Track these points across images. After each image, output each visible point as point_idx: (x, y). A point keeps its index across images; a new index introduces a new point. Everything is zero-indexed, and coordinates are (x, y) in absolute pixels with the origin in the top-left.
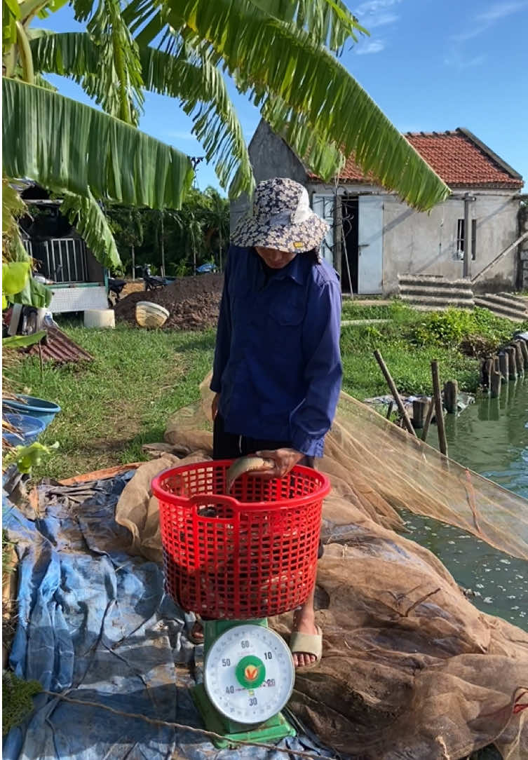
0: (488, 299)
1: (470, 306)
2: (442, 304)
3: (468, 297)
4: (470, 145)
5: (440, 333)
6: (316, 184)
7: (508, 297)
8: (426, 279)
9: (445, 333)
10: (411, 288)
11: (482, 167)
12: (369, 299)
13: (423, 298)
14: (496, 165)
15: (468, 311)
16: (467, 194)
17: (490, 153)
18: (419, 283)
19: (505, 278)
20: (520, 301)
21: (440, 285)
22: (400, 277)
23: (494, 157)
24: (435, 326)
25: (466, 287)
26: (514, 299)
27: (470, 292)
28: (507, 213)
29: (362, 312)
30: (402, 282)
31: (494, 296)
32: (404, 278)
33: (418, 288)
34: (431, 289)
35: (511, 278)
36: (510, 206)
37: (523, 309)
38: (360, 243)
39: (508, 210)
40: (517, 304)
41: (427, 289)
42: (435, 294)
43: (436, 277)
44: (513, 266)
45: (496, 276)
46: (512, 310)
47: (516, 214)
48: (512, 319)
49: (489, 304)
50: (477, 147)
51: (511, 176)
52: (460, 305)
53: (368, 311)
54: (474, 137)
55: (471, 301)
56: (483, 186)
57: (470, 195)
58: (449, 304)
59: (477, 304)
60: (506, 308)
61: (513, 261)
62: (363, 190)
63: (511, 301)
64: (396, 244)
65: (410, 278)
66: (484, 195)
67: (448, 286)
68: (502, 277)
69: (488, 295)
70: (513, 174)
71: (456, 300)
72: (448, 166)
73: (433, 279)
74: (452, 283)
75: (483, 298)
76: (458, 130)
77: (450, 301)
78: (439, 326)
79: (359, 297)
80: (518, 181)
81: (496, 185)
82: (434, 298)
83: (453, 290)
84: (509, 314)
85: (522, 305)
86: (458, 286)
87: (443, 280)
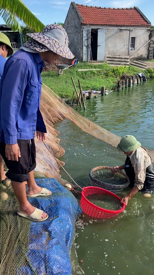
0: (135, 63)
1: (128, 65)
2: (119, 64)
3: (128, 62)
4: (137, 12)
5: (115, 73)
6: (84, 25)
7: (141, 62)
8: (115, 56)
9: (116, 73)
10: (110, 59)
11: (139, 20)
12: (101, 62)
13: (113, 62)
14: (144, 19)
15: (127, 66)
16: (130, 29)
17: (142, 15)
18: (113, 58)
19: (144, 56)
20: (145, 63)
21: (119, 58)
22: (107, 56)
23: (144, 17)
24: (113, 71)
25: (127, 59)
26: (143, 63)
27: (128, 60)
28: (146, 35)
29: (94, 66)
30: (108, 57)
31: (137, 62)
32: (108, 56)
33: (113, 59)
34: (117, 60)
35: (146, 56)
36: (147, 33)
37: (146, 66)
38: (98, 45)
39: (146, 34)
40: (144, 64)
41: (115, 59)
42: (118, 61)
43: (118, 56)
44: (147, 52)
45: (141, 55)
46: (142, 66)
47: (148, 35)
48: (141, 69)
49: (135, 64)
50: (139, 13)
51: (148, 23)
52: (125, 65)
53: (96, 66)
54: (139, 10)
55: (128, 63)
56: (138, 26)
57: (131, 29)
58: (121, 64)
59: (130, 64)
60: (140, 66)
61: (147, 50)
62: (99, 27)
63: (142, 63)
64: (110, 45)
65: (110, 56)
66: (136, 29)
67: (122, 58)
68: (143, 55)
69: (135, 61)
70: (148, 22)
71: (124, 63)
72: (128, 20)
73: (117, 56)
74: (123, 58)
75: (133, 62)
76: (134, 7)
77: (122, 63)
78: (115, 71)
79: (97, 62)
80: (149, 25)
81: (142, 26)
82: (117, 62)
83: (123, 60)
84: (141, 67)
85: (146, 65)
86: (125, 58)
87: (120, 57)
